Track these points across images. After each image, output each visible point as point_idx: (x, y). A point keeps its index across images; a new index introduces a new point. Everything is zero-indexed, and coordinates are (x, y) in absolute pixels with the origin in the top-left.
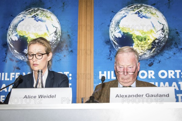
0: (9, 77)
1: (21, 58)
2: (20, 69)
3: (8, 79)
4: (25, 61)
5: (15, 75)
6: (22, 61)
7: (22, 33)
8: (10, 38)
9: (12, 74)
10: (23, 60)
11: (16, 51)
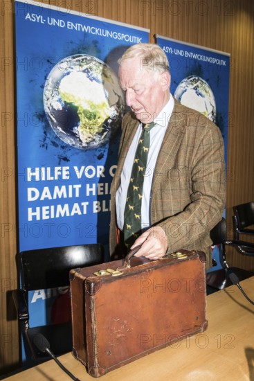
0: (52, 175)
1: (69, 141)
2: (68, 160)
3: (52, 178)
4: (75, 147)
5: (61, 171)
6: (71, 147)
7: (68, 98)
8: (49, 104)
9: (57, 169)
10: (73, 145)
11: (60, 129)
